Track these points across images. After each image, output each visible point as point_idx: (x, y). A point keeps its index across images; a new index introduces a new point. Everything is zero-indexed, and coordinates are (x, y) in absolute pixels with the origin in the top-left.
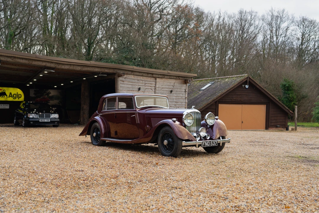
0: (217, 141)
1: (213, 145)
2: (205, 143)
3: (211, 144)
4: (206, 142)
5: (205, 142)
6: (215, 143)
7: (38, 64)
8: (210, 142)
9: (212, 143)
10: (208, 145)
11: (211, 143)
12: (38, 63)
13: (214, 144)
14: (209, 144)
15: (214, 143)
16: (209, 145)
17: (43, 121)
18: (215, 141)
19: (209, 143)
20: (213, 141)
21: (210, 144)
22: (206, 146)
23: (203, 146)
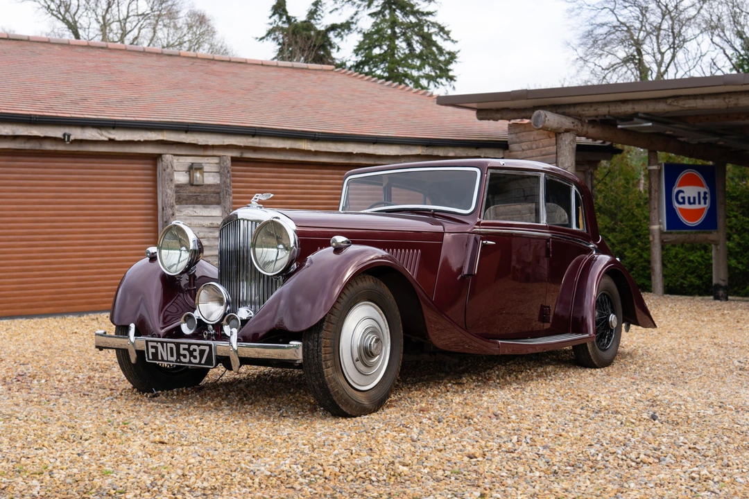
0: (210, 346)
1: (190, 362)
2: (156, 348)
3: (185, 356)
4: (159, 345)
5: (157, 342)
6: (202, 352)
8: (178, 345)
9: (188, 350)
10: (170, 359)
11: (182, 352)
13: (195, 357)
14: (172, 356)
15: (197, 354)
16: (174, 359)
18: (199, 345)
19: (171, 349)
20: (190, 345)
21: (179, 355)
22: (163, 360)
23: (151, 357)
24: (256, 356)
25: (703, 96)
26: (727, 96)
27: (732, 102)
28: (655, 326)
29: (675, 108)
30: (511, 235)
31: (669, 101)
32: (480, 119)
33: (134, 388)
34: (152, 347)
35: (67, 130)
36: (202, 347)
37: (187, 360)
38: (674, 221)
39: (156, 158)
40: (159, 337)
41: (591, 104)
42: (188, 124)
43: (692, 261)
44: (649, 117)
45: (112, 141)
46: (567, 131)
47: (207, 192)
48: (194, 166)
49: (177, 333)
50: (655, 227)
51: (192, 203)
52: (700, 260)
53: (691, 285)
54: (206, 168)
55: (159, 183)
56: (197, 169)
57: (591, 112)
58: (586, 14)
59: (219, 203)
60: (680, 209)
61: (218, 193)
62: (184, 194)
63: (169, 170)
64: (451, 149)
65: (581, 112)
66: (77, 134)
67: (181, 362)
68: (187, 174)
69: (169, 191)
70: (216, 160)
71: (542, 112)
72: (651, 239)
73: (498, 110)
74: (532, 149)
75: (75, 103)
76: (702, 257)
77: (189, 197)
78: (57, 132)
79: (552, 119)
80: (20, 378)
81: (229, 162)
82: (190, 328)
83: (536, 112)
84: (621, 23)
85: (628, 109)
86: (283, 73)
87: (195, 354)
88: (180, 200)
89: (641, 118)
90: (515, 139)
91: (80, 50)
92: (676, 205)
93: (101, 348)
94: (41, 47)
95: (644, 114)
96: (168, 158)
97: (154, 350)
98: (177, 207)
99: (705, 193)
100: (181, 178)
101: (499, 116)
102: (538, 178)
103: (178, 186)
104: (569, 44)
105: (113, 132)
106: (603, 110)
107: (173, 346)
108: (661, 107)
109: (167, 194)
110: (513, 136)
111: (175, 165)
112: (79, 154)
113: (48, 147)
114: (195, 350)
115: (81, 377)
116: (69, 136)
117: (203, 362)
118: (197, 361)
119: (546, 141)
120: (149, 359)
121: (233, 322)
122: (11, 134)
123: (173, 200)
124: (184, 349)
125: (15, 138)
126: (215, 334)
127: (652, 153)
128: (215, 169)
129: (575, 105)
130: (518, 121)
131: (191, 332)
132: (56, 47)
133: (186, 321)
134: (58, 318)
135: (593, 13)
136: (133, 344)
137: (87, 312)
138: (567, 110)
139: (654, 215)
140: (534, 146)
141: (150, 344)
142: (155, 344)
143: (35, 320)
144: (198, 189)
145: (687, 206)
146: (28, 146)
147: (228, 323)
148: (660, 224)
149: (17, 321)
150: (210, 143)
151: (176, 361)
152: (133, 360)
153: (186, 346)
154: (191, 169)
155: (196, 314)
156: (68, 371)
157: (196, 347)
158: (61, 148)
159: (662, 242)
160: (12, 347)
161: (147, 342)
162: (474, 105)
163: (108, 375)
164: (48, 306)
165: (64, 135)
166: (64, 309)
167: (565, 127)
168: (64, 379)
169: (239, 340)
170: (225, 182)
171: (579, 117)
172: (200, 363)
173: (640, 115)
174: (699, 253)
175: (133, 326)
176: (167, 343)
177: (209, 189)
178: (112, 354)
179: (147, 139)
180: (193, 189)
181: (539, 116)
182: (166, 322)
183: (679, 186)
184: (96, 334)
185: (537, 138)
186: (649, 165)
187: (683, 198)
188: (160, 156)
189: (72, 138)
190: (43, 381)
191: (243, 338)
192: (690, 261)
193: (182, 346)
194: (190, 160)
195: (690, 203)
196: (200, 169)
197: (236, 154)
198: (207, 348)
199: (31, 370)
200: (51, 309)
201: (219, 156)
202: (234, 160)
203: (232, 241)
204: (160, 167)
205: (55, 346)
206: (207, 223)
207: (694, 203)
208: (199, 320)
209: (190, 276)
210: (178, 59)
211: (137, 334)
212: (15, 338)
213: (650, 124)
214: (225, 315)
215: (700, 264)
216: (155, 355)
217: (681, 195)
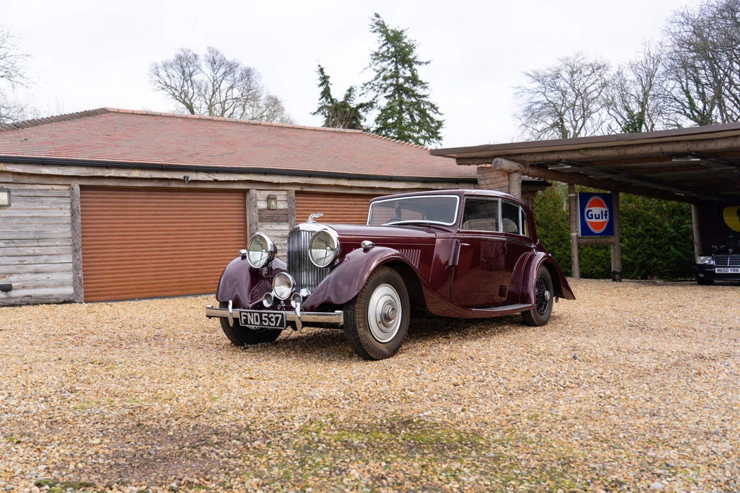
0: (282, 314)
1: (269, 325)
2: (246, 316)
3: (265, 321)
4: (248, 314)
5: (247, 312)
6: (277, 319)
7: (642, 152)
8: (261, 314)
9: (268, 317)
10: (256, 323)
11: (264, 319)
12: (639, 149)
13: (272, 322)
14: (257, 321)
15: (273, 320)
16: (258, 323)
17: (723, 271)
18: (275, 314)
19: (257, 316)
20: (269, 314)
21: (261, 320)
22: (251, 324)
23: (243, 322)
24: (313, 321)
25: (603, 148)
26: (619, 148)
27: (622, 151)
28: (575, 298)
29: (586, 156)
30: (480, 239)
31: (582, 151)
32: (459, 164)
33: (232, 343)
34: (244, 316)
35: (186, 174)
36: (277, 315)
37: (267, 324)
38: (586, 230)
39: (245, 192)
40: (248, 309)
41: (531, 154)
42: (266, 169)
43: (598, 256)
44: (568, 162)
45: (216, 181)
46: (516, 172)
47: (279, 214)
48: (271, 197)
49: (261, 306)
50: (574, 234)
51: (270, 222)
52: (603, 255)
53: (598, 272)
54: (279, 198)
55: (248, 208)
56: (272, 199)
57: (531, 159)
58: (527, 96)
59: (287, 221)
60: (590, 222)
61: (287, 214)
62: (265, 215)
63: (253, 200)
64: (440, 184)
65: (524, 159)
66: (193, 176)
67: (263, 325)
68: (266, 202)
69: (254, 214)
70: (285, 193)
71: (499, 159)
72: (571, 242)
73: (470, 158)
74: (493, 183)
75: (191, 156)
76: (604, 253)
77: (267, 218)
78: (180, 176)
79: (506, 164)
80: (156, 338)
81: (293, 194)
82: (269, 303)
83: (495, 159)
84: (550, 101)
85: (554, 157)
86: (329, 135)
87: (272, 320)
88: (261, 220)
89: (564, 163)
90: (481, 177)
91: (195, 121)
92: (587, 219)
93: (210, 317)
94: (169, 120)
95: (566, 160)
96: (253, 192)
97: (245, 318)
98: (259, 224)
99: (606, 212)
100: (262, 205)
101: (471, 162)
102: (497, 202)
103: (259, 210)
104: (516, 115)
105: (216, 175)
106: (539, 158)
107: (258, 314)
108: (577, 155)
109: (252, 216)
110: (481, 175)
111: (258, 196)
112: (195, 190)
113: (174, 185)
114: (272, 317)
115: (197, 337)
116: (188, 178)
117: (278, 325)
118: (274, 324)
119: (502, 179)
120: (242, 323)
121: (297, 298)
122: (149, 177)
123: (257, 220)
124: (265, 317)
125: (152, 179)
126: (285, 307)
127: (571, 185)
128: (284, 198)
129: (520, 154)
130: (483, 165)
131: (270, 305)
132: (179, 120)
133: (266, 298)
134: (181, 299)
135: (531, 95)
136: (231, 314)
137: (201, 294)
138: (515, 158)
139: (573, 226)
140: (494, 182)
141: (242, 314)
142: (245, 314)
143: (166, 300)
144: (273, 212)
145: (594, 220)
146: (160, 185)
147: (294, 299)
148: (577, 232)
149: (154, 301)
150: (281, 182)
151: (260, 325)
152: (231, 325)
153: (267, 315)
154: (269, 199)
155: (273, 294)
156: (188, 333)
157: (273, 315)
158: (182, 186)
159: (578, 243)
160: (151, 318)
161: (240, 312)
162: (455, 155)
163: (214, 335)
164: (175, 291)
165: (185, 177)
166: (185, 292)
167: (514, 169)
168: (186, 338)
169: (301, 310)
170: (291, 207)
171: (523, 163)
172: (275, 326)
173: (563, 161)
174: (602, 251)
175: (231, 302)
176: (253, 313)
177: (281, 212)
178: (218, 321)
179: (239, 179)
180: (270, 212)
181: (497, 162)
182: (253, 299)
183: (589, 207)
184: (207, 308)
185: (496, 176)
186: (569, 193)
187: (592, 215)
188: (248, 190)
189: (190, 179)
190: (172, 339)
191: (304, 309)
192: (596, 256)
193: (264, 315)
194: (268, 193)
195: (596, 218)
196: (275, 199)
197: (298, 189)
198: (280, 316)
199: (164, 332)
200: (177, 292)
201: (287, 190)
202: (297, 193)
203: (296, 245)
204: (248, 198)
205: (179, 316)
206: (280, 234)
207: (599, 218)
208: (275, 298)
209: (268, 269)
210: (260, 126)
211: (234, 307)
212: (153, 312)
213: (569, 167)
214: (292, 294)
215: (603, 258)
216: (246, 321)
217: (590, 213)
